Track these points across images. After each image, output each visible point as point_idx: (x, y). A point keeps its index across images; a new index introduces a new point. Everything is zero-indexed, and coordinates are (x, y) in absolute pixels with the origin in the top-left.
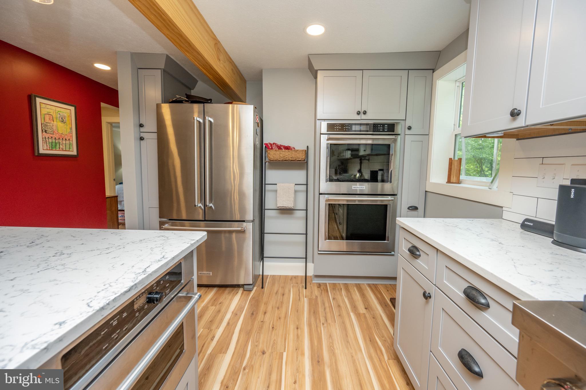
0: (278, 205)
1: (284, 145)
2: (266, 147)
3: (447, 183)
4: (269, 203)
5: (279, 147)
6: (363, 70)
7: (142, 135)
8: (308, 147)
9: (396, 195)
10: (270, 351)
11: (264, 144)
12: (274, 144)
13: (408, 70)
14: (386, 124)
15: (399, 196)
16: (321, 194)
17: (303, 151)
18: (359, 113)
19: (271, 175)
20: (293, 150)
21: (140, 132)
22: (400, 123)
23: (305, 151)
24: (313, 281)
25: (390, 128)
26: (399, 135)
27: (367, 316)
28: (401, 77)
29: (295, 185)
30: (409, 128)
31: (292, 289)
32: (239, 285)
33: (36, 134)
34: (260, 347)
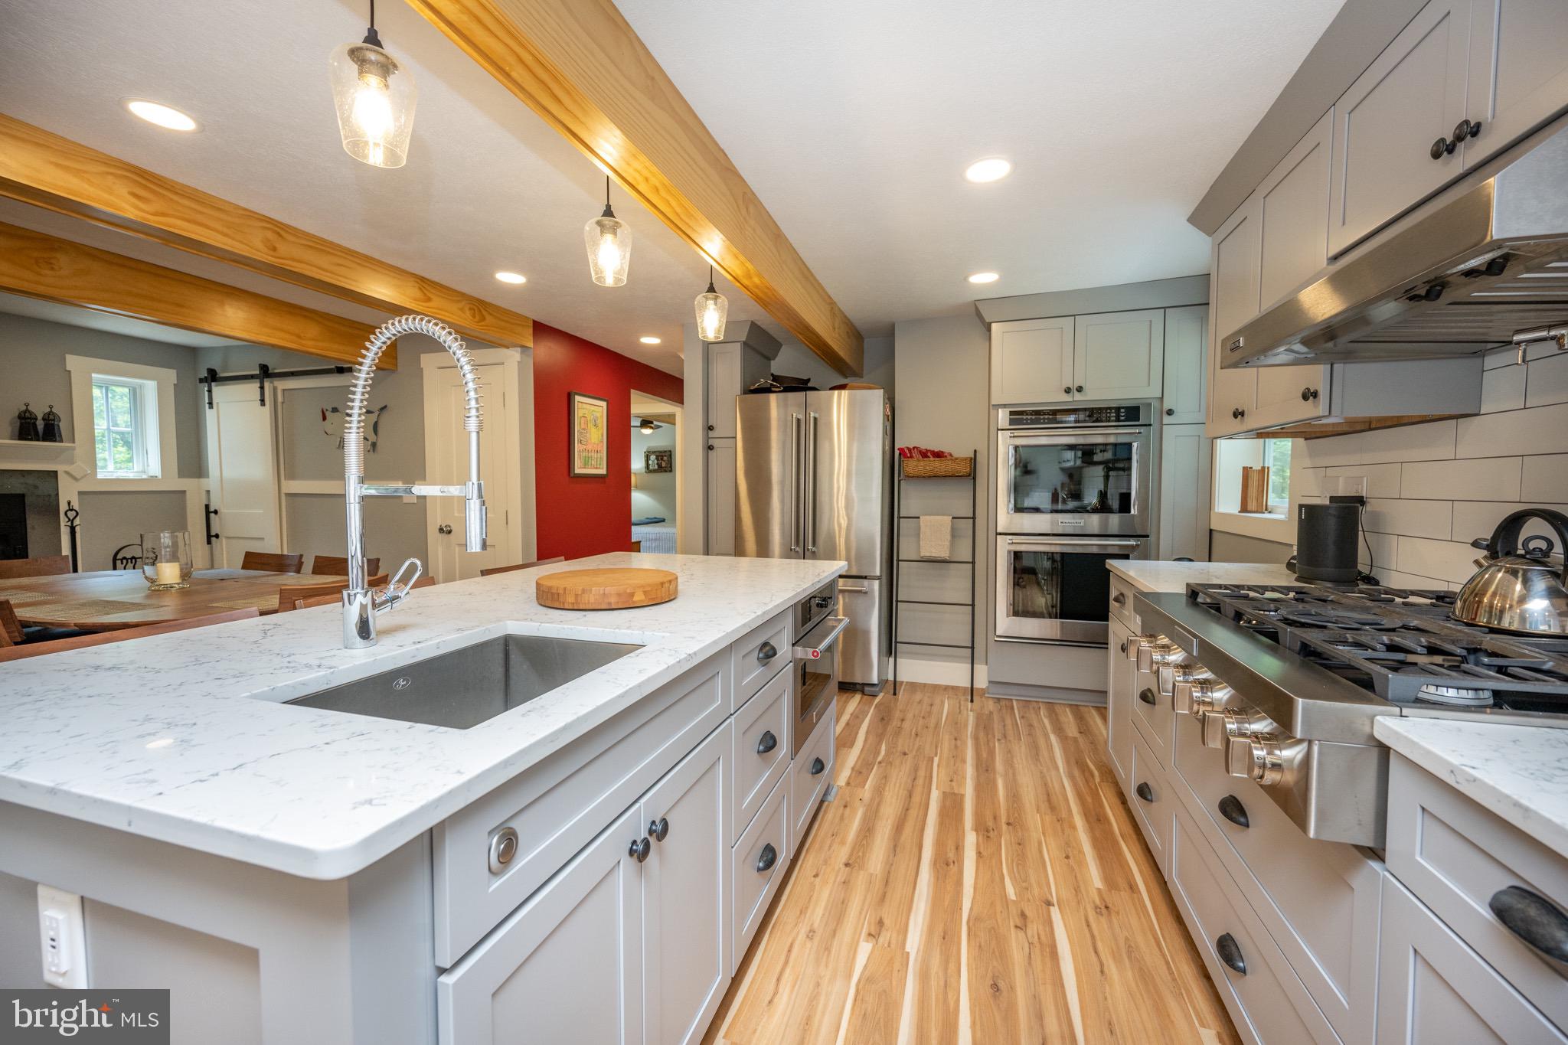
0: (922, 554)
1: (932, 449)
2: (900, 454)
3: (1239, 512)
4: (906, 549)
5: (924, 454)
6: (1075, 315)
7: (710, 442)
8: (975, 451)
9: (1148, 536)
10: (914, 753)
11: (898, 449)
12: (914, 448)
13: (1163, 310)
14: (1123, 408)
15: (1152, 539)
16: (1000, 534)
17: (965, 459)
18: (1068, 391)
19: (911, 500)
20: (949, 457)
21: (707, 438)
22: (1151, 404)
23: (971, 459)
24: (986, 695)
25: (1131, 413)
26: (1150, 425)
27: (1081, 740)
28: (1151, 321)
29: (953, 518)
30: (1170, 412)
31: (946, 700)
32: (856, 684)
33: (572, 447)
34: (899, 748)
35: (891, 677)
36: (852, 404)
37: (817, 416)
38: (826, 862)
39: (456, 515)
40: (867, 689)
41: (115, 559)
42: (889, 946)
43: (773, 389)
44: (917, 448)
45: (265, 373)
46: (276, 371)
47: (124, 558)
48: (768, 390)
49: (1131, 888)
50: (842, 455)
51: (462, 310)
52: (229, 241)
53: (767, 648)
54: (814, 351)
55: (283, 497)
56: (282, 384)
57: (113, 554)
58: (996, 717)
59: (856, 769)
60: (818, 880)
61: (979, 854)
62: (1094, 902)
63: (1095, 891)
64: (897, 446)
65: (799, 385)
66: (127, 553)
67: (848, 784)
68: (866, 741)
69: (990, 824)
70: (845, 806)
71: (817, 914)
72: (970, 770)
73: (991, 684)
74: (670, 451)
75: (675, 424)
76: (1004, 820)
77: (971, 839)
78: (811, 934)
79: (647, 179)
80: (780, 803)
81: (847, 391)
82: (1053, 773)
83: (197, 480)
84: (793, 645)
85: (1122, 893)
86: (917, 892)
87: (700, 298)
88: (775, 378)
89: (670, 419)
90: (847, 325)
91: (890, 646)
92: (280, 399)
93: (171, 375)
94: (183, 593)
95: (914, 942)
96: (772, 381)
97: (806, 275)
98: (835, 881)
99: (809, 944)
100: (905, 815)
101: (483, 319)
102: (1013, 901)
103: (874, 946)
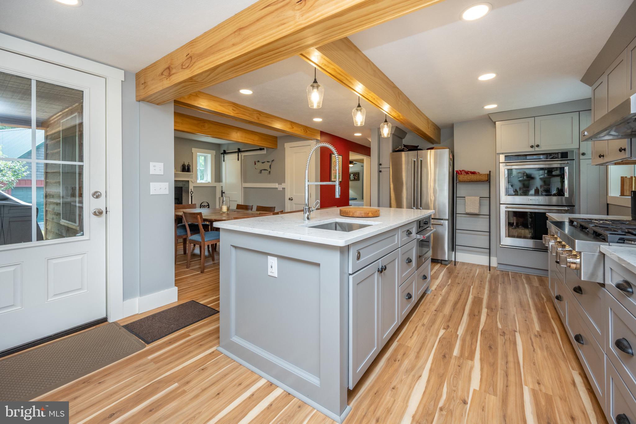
0: (467, 211)
1: (471, 171)
2: (456, 173)
3: (620, 196)
4: (460, 209)
5: (467, 173)
6: (535, 117)
7: (380, 170)
8: (490, 171)
9: (574, 206)
10: (463, 284)
11: (456, 171)
12: (462, 170)
13: (578, 112)
14: (560, 153)
15: (576, 207)
16: (502, 204)
17: (485, 174)
18: (532, 147)
19: (461, 190)
20: (478, 174)
21: (379, 168)
22: (574, 151)
23: (488, 174)
24: (497, 269)
25: (564, 155)
26: (574, 160)
27: (540, 288)
28: (572, 117)
29: (480, 197)
30: (583, 154)
31: (478, 269)
32: (438, 260)
33: (331, 172)
34: (457, 282)
35: (453, 259)
36: (436, 155)
37: (422, 159)
38: (428, 309)
39: (294, 194)
40: (443, 262)
41: (201, 206)
42: (451, 332)
43: (404, 150)
44: (464, 170)
45: (239, 151)
46: (242, 150)
47: (203, 206)
48: (402, 150)
49: (553, 332)
50: (432, 173)
51: (301, 130)
52: (250, 118)
53: (409, 232)
54: (420, 136)
55: (243, 188)
56: (244, 154)
57: (200, 204)
58: (500, 277)
59: (439, 285)
60: (425, 313)
61: (488, 315)
62: (535, 334)
63: (536, 331)
64: (455, 170)
65: (415, 148)
66: (203, 204)
67: (436, 289)
68: (442, 278)
69: (494, 307)
70: (435, 295)
71: (426, 320)
72: (486, 291)
73: (499, 265)
74: (359, 173)
75: (363, 163)
76: (500, 307)
77: (484, 311)
78: (423, 325)
79: (372, 97)
80: (412, 283)
81: (434, 150)
82: (524, 296)
83: (219, 183)
84: (417, 233)
85: (548, 333)
86: (462, 321)
87: (382, 124)
88: (405, 146)
89: (362, 161)
90: (433, 125)
91: (453, 247)
92: (243, 159)
93: (214, 152)
94: (228, 214)
95: (460, 332)
96: (404, 147)
97: (419, 112)
98: (431, 314)
99: (423, 327)
100: (458, 301)
101: (307, 132)
102: (501, 329)
103: (445, 331)
